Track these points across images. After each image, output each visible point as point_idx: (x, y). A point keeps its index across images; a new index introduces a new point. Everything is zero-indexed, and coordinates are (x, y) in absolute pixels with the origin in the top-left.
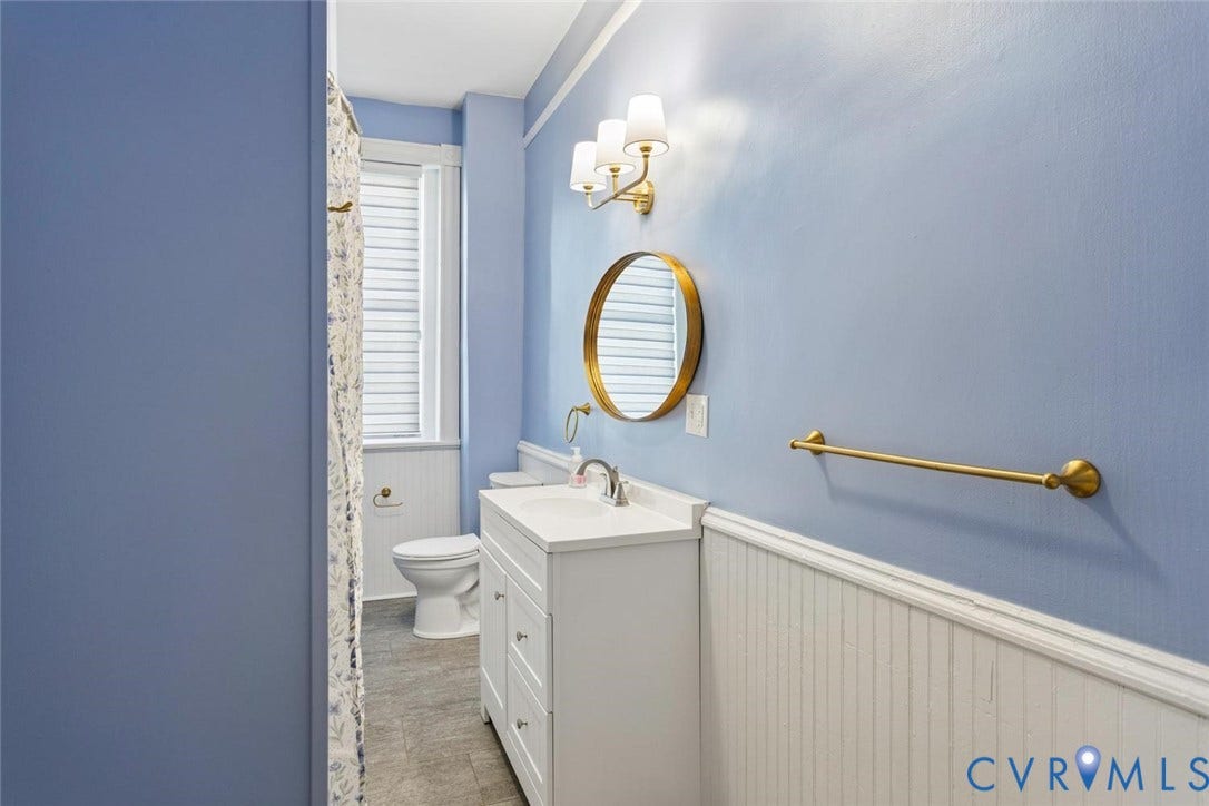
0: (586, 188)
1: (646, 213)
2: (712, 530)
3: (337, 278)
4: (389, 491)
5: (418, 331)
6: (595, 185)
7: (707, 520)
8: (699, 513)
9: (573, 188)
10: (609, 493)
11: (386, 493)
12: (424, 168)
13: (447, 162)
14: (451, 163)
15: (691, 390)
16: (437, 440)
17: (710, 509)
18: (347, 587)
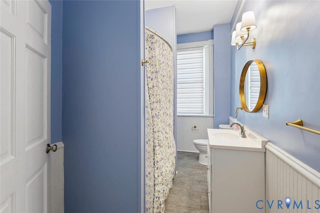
0: (236, 44)
1: (254, 48)
2: (268, 150)
3: (156, 77)
4: (196, 127)
5: (203, 88)
6: (239, 43)
7: (267, 146)
8: (264, 143)
9: (232, 45)
10: (241, 134)
11: (195, 127)
12: (204, 47)
13: (210, 44)
14: (211, 44)
15: (264, 103)
16: (208, 115)
17: (269, 143)
18: (153, 147)
